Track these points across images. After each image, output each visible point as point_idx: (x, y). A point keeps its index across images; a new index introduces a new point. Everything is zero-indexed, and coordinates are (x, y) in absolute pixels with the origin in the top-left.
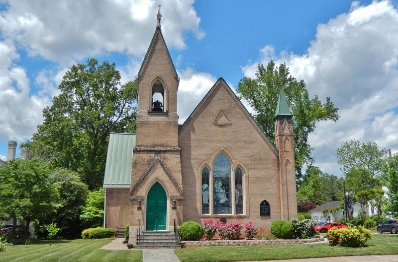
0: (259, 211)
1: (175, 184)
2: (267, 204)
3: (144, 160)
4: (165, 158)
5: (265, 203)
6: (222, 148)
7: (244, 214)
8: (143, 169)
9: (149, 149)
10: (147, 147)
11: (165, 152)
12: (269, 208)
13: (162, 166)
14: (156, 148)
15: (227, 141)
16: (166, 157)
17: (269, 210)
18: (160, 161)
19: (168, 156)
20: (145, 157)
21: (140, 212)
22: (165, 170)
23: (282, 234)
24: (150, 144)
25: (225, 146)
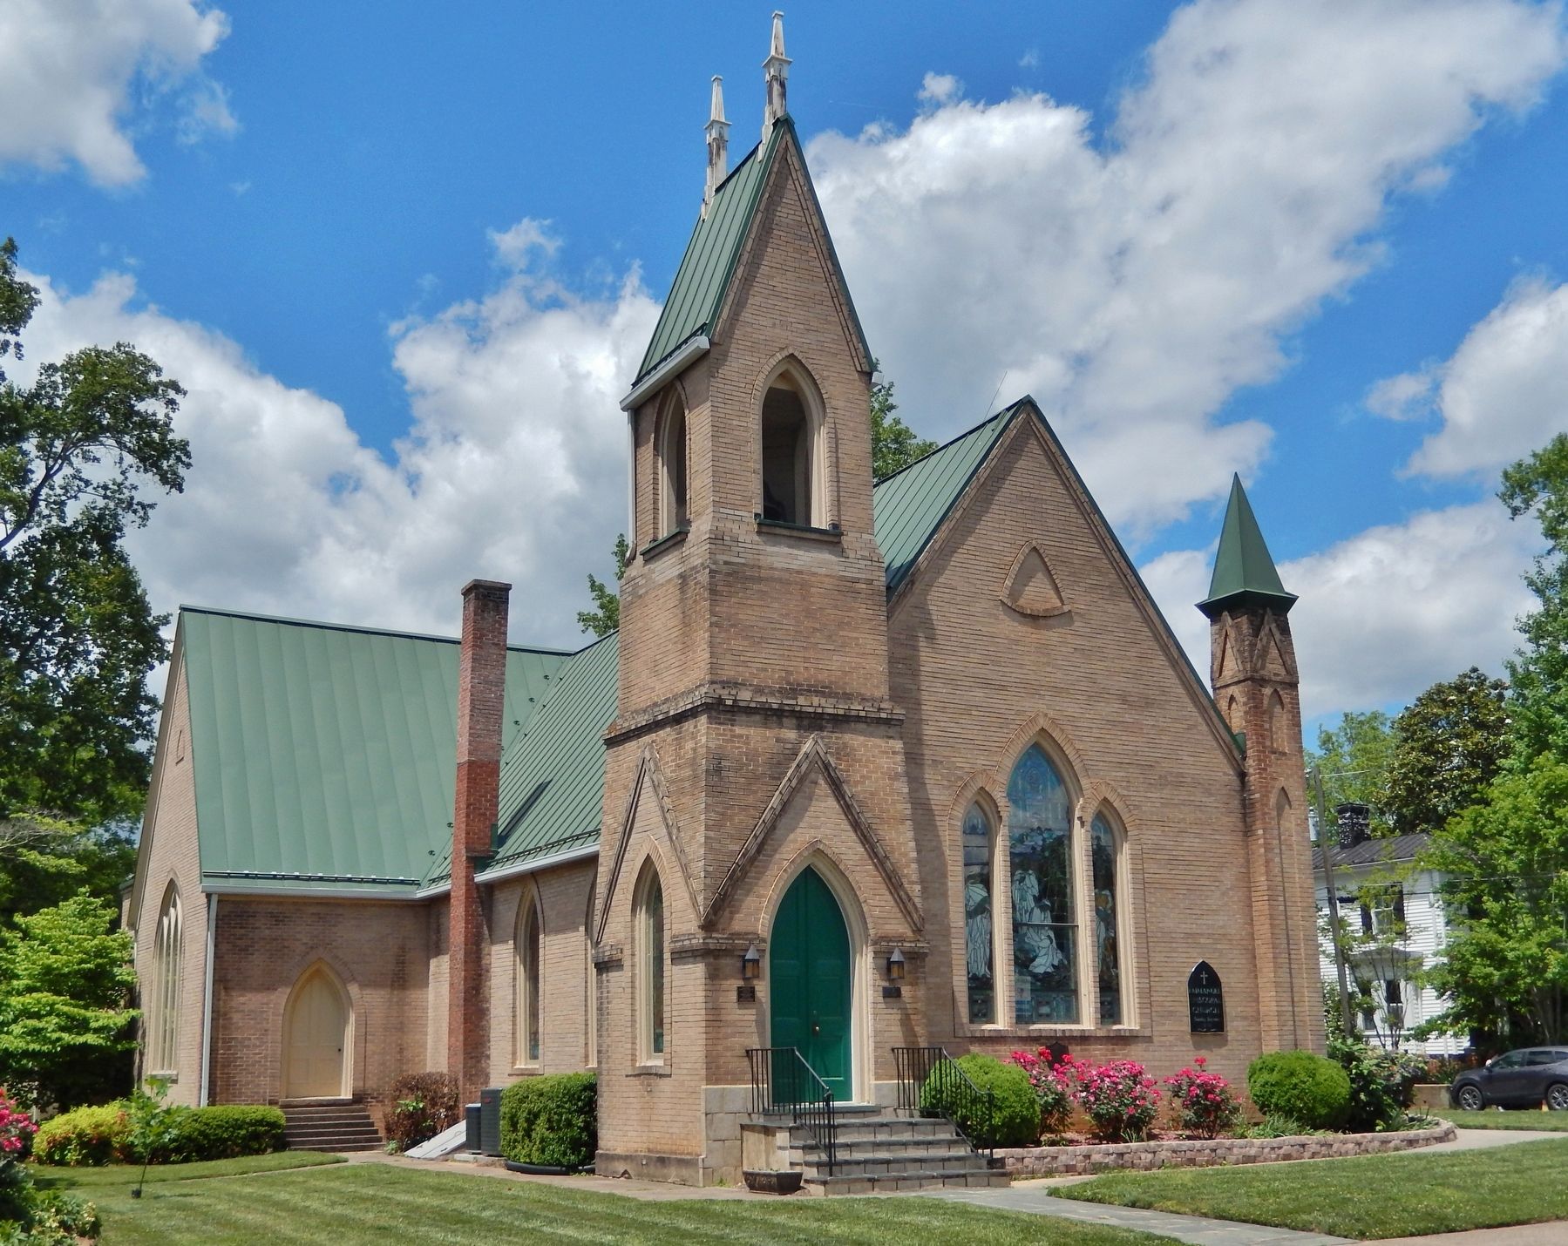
0: (1186, 1010)
1: (893, 881)
2: (1214, 981)
3: (752, 756)
4: (843, 752)
5: (1204, 975)
6: (1042, 722)
7: (1130, 1021)
8: (751, 799)
9: (774, 702)
10: (759, 690)
11: (841, 721)
12: (1220, 996)
13: (836, 786)
14: (801, 700)
15: (1057, 690)
16: (845, 745)
17: (1220, 1006)
18: (827, 766)
19: (855, 740)
20: (757, 738)
21: (748, 1015)
22: (847, 809)
23: (1323, 1111)
24: (773, 679)
25: (1051, 714)
